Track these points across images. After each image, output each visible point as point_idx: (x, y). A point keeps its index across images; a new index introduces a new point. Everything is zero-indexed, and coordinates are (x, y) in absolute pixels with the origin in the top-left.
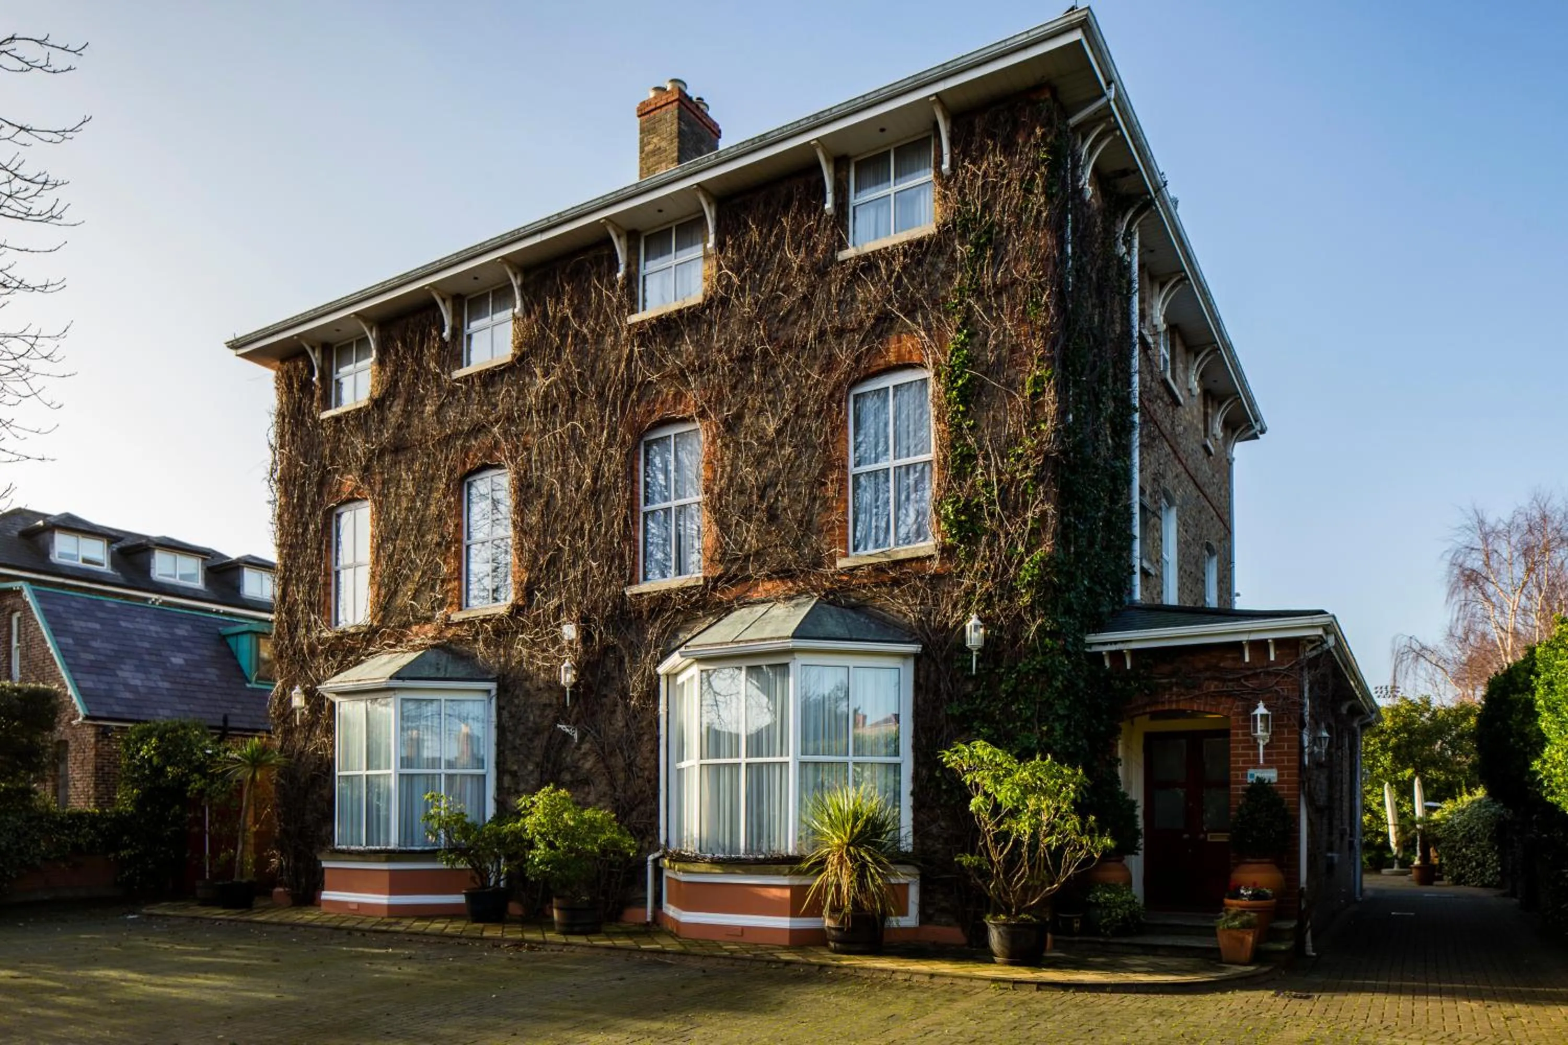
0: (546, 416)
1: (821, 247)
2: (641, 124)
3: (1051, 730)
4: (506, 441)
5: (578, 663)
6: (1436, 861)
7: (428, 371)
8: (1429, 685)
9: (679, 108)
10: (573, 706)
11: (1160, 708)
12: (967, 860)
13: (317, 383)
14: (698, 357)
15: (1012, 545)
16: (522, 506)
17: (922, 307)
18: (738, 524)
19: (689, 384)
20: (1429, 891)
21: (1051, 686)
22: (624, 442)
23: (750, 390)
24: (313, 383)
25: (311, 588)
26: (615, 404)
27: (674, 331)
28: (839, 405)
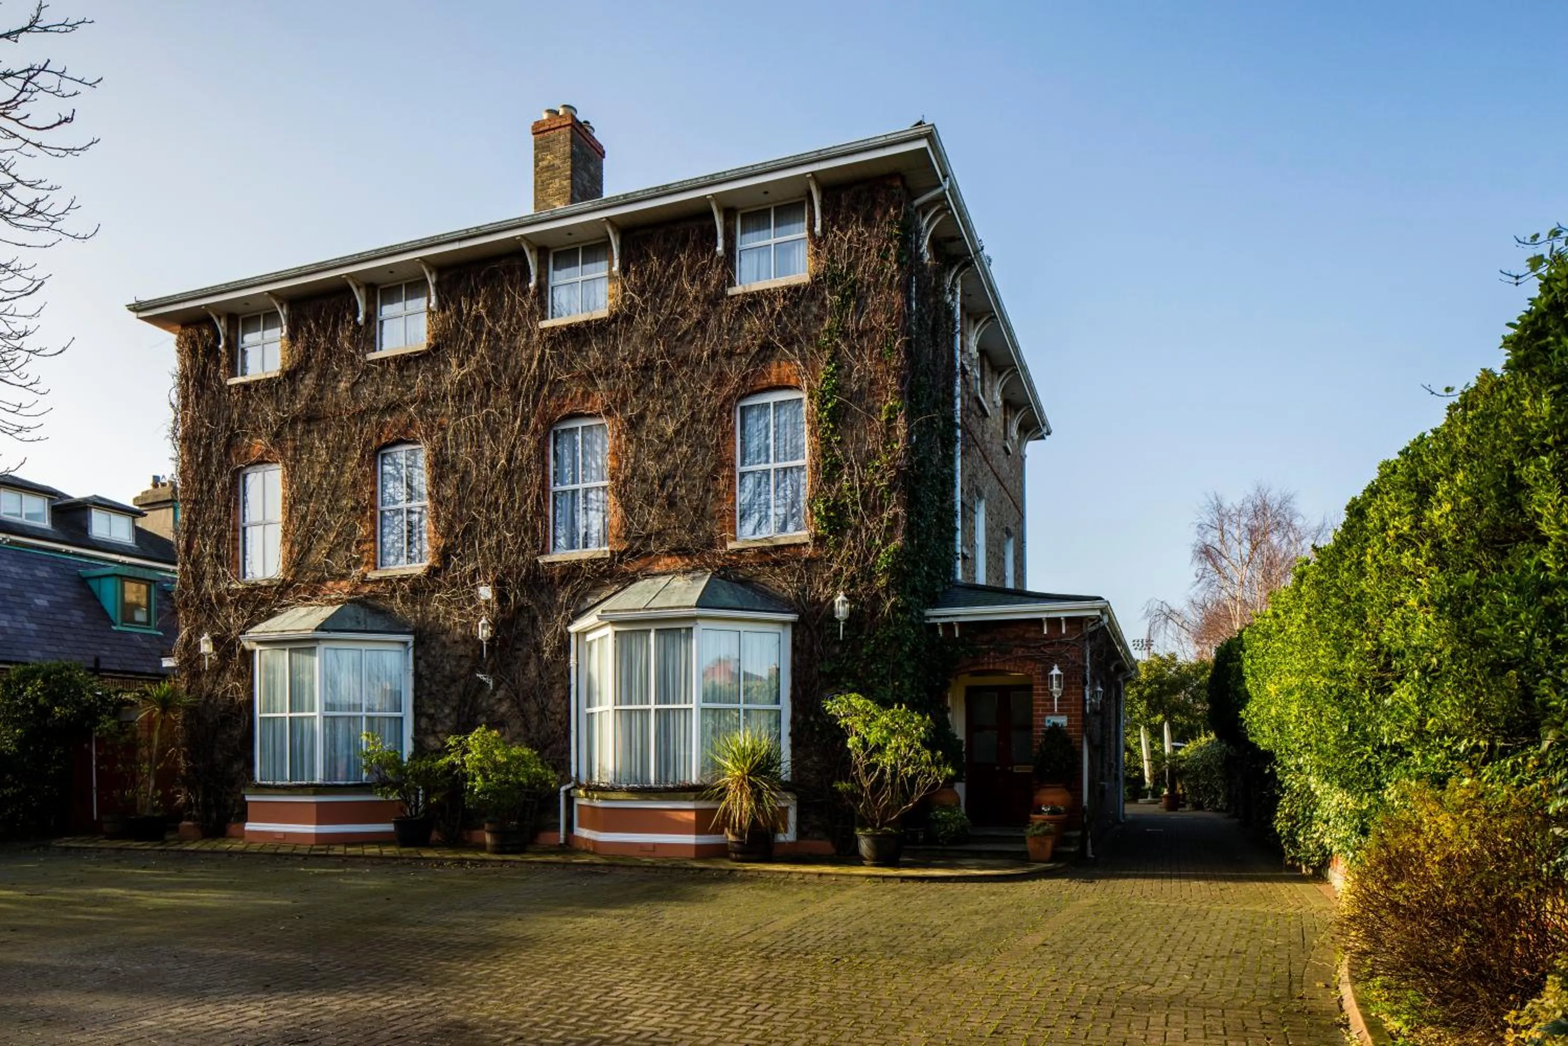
0: (461, 400)
1: (713, 282)
2: (535, 141)
3: (902, 684)
4: (422, 420)
5: (495, 620)
6: (1181, 792)
7: (341, 351)
8: (1176, 643)
9: (572, 132)
10: (488, 658)
11: (980, 668)
12: (842, 786)
13: (223, 351)
14: (606, 364)
15: (871, 539)
16: (437, 479)
17: (799, 341)
18: (641, 507)
19: (596, 385)
20: (1174, 815)
21: (901, 650)
22: (536, 430)
23: (651, 395)
24: (218, 351)
25: (218, 542)
26: (527, 396)
27: (582, 339)
28: (729, 415)
